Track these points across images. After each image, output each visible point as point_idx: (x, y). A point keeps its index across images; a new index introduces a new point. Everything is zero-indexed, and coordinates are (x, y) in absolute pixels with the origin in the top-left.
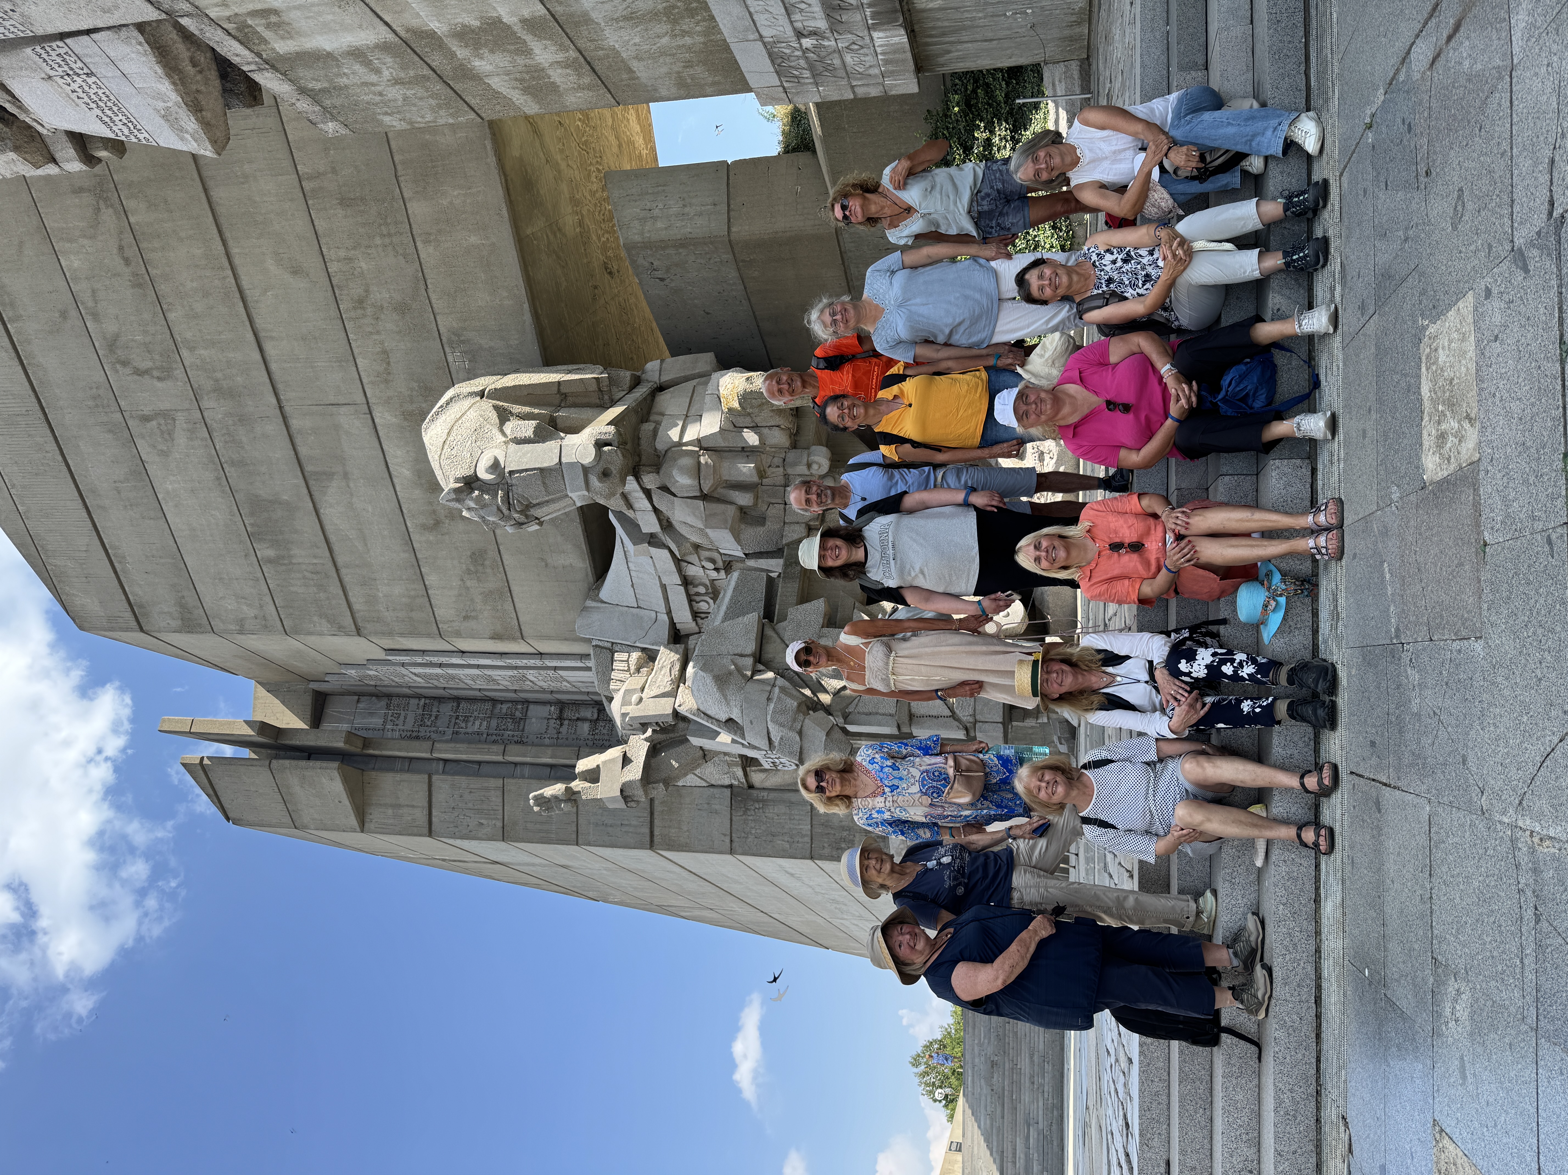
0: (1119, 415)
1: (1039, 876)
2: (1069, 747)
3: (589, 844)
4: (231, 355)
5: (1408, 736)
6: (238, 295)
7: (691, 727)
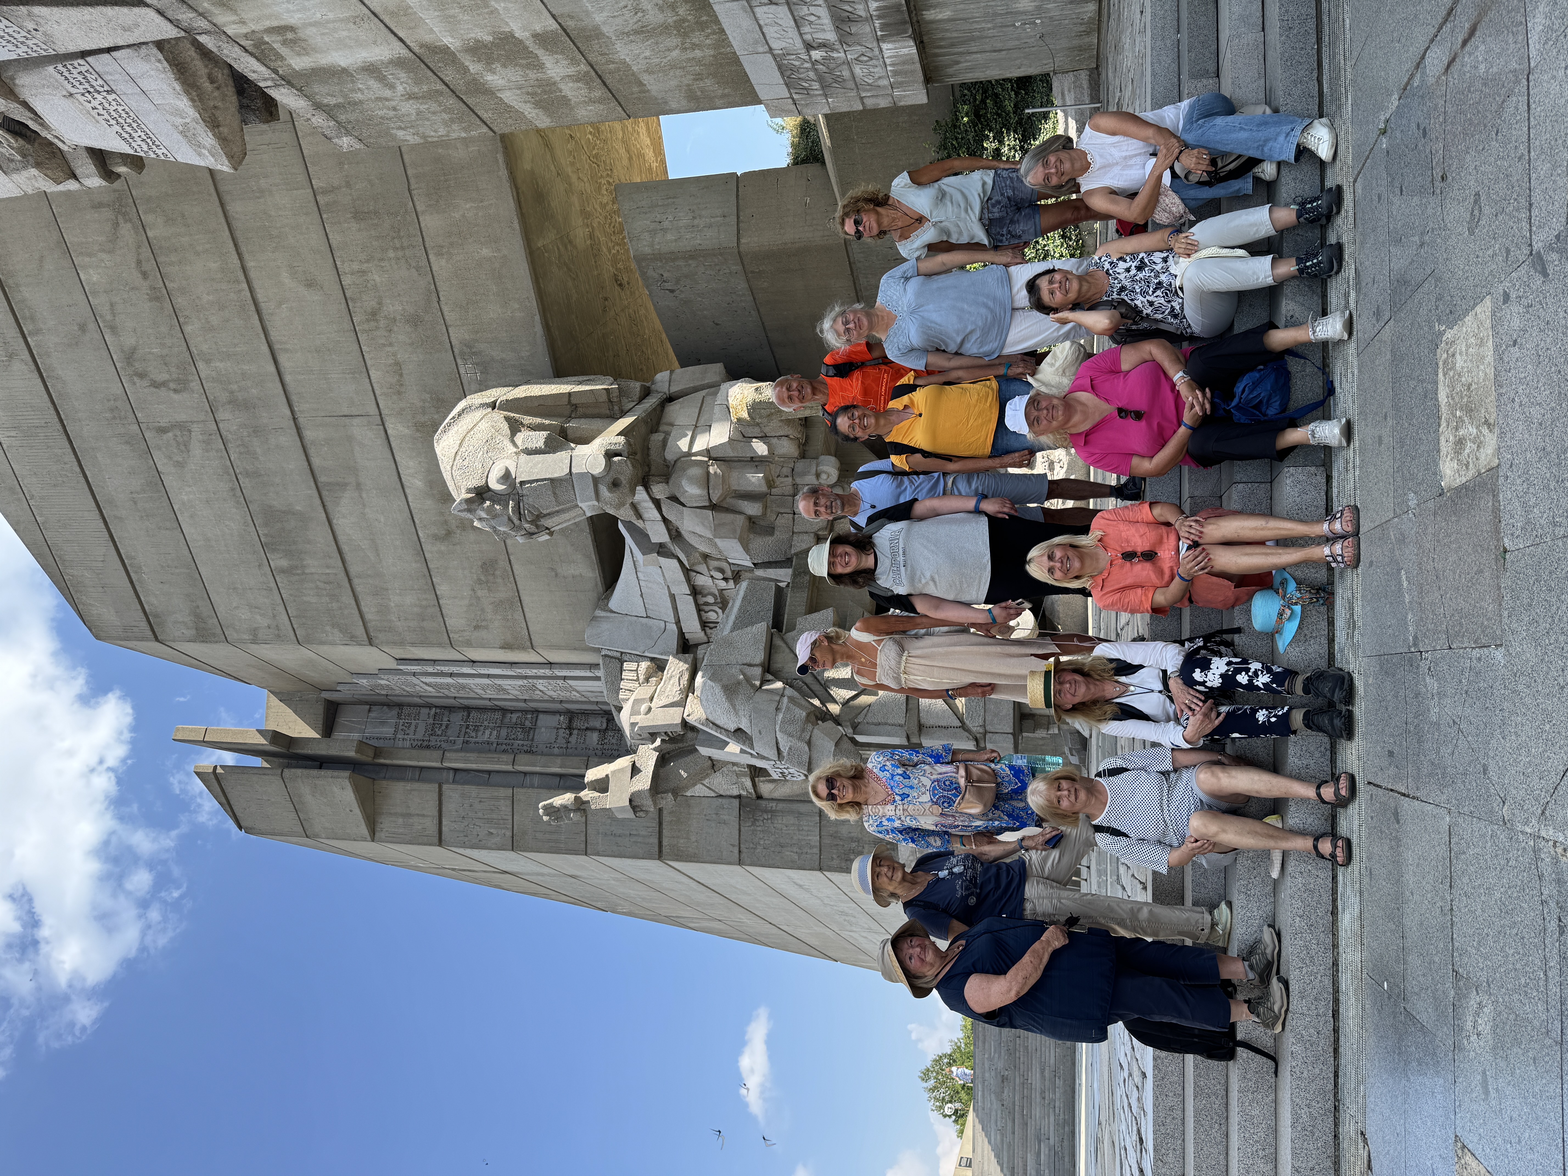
0: (1131, 422)
1: (1052, 887)
2: (1080, 758)
3: (598, 854)
4: (246, 367)
5: (1427, 745)
6: (253, 308)
7: (700, 736)
